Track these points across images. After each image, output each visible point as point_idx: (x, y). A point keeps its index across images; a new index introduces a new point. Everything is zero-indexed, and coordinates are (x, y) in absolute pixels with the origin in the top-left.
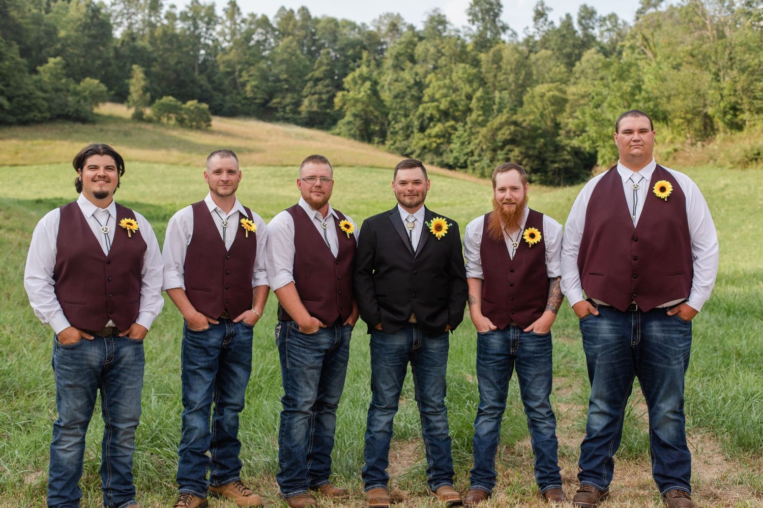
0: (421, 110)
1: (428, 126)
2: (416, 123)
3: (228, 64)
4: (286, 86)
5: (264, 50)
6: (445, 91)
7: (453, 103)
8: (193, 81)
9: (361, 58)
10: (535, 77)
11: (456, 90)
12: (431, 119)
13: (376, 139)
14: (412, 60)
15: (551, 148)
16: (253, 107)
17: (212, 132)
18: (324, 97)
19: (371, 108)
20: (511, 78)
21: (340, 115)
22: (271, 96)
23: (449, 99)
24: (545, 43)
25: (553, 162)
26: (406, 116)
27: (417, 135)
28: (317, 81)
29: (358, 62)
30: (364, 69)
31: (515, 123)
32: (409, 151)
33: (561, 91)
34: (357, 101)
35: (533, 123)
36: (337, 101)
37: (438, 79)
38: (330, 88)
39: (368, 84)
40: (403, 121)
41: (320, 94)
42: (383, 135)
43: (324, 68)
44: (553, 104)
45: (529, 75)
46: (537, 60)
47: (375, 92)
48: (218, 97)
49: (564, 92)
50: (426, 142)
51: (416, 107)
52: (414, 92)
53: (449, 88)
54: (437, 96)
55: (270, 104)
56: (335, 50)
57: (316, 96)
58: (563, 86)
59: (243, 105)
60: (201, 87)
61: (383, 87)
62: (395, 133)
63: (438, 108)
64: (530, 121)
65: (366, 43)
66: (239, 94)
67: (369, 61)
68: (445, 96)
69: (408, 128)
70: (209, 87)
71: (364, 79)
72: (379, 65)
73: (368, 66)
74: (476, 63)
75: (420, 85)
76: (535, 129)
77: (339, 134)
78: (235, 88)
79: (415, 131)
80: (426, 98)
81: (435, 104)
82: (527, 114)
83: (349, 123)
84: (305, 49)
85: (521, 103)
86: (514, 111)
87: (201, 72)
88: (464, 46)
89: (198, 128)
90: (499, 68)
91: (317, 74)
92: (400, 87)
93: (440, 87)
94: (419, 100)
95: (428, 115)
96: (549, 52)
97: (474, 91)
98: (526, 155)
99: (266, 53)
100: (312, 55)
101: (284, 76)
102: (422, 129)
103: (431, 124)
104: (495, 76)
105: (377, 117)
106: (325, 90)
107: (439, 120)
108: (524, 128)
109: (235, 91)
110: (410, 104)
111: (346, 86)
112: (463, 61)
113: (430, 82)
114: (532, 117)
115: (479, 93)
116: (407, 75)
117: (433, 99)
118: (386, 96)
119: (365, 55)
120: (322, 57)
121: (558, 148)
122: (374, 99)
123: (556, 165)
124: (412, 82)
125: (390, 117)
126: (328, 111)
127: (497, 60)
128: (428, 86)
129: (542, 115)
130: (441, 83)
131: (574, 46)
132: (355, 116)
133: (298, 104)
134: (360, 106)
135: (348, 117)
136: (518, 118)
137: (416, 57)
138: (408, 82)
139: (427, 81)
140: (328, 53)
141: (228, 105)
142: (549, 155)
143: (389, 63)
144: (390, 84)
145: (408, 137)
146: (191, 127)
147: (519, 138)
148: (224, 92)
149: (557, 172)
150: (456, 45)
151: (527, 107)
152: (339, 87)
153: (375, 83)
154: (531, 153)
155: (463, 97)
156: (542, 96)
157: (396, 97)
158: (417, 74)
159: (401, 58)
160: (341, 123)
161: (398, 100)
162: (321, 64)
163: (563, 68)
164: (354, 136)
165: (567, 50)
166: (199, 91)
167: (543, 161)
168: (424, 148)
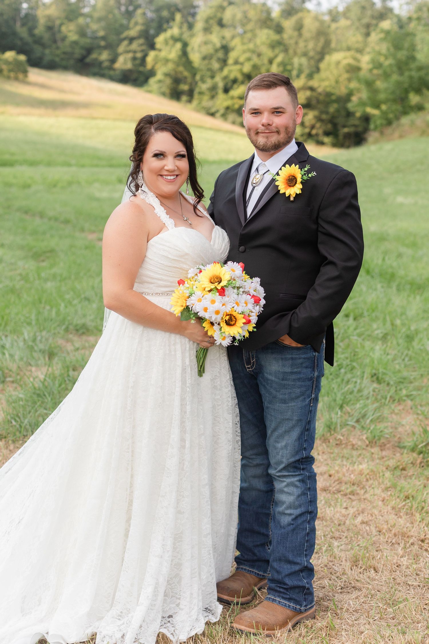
0: (225, 72)
1: (231, 88)
2: (221, 85)
3: (49, 18)
4: (103, 43)
5: (84, 7)
6: (247, 55)
7: (255, 67)
8: (15, 34)
9: (174, 20)
10: (333, 45)
11: (259, 55)
12: (235, 81)
13: (184, 98)
14: (221, 24)
15: (343, 113)
16: (72, 62)
17: (29, 84)
18: (139, 55)
19: (181, 69)
20: (311, 45)
21: (152, 73)
22: (89, 51)
23: (252, 63)
24: (346, 14)
25: (344, 126)
26: (213, 77)
27: (221, 96)
28: (131, 40)
29: (171, 24)
30: (175, 31)
31: (312, 89)
32: (213, 110)
33: (355, 59)
34: (167, 61)
35: (328, 90)
36: (150, 59)
37: (243, 44)
38: (144, 47)
39: (179, 45)
40: (209, 83)
41: (135, 52)
42: (190, 94)
43: (139, 28)
44: (348, 71)
45: (328, 43)
46: (337, 28)
47: (184, 53)
48: (38, 50)
49: (358, 61)
50: (228, 103)
51: (221, 69)
52: (220, 55)
53: (253, 52)
54: (241, 59)
55: (88, 60)
56: (151, 11)
57: (130, 55)
58: (358, 56)
59: (62, 59)
60: (21, 39)
61: (193, 49)
62: (201, 93)
63: (241, 71)
64: (326, 87)
65: (181, 6)
66: (58, 48)
67: (182, 23)
68: (249, 59)
69: (213, 89)
70: (29, 40)
71: (175, 39)
72: (191, 26)
73: (181, 28)
74: (279, 29)
75: (226, 49)
76: (329, 95)
77: (150, 92)
78: (55, 41)
79: (220, 91)
80: (230, 61)
81: (238, 67)
82: (323, 80)
83: (160, 81)
84: (123, 9)
85: (318, 70)
86: (310, 76)
87: (23, 25)
88: (268, 12)
89: (16, 79)
90: (300, 35)
91: (133, 33)
92: (208, 49)
93: (244, 52)
94: (224, 62)
95: (232, 76)
96: (348, 23)
97: (276, 56)
98: (319, 119)
99: (86, 10)
100: (129, 14)
101: (101, 33)
102: (226, 90)
103: (235, 86)
104: (297, 43)
105: (186, 78)
106: (139, 49)
107: (243, 83)
108: (320, 94)
109: (54, 46)
110: (216, 65)
111: (158, 46)
112: (269, 27)
113: (235, 46)
114: (326, 83)
115: (279, 59)
116: (215, 39)
117: (236, 62)
118: (195, 57)
119: (178, 17)
120: (138, 17)
121: (349, 114)
122: (184, 59)
123: (346, 130)
124: (218, 45)
125: (198, 77)
126: (141, 69)
127: (299, 28)
128: (233, 49)
129: (337, 82)
130: (245, 47)
131: (373, 17)
132: (166, 75)
133: (113, 61)
134: (170, 66)
135: (159, 76)
136: (314, 83)
137: (225, 21)
138: (214, 45)
139: (232, 44)
140: (144, 14)
141: (48, 58)
142: (341, 120)
143: (199, 25)
144: (200, 46)
145: (213, 97)
146: (8, 78)
147: (314, 102)
148: (44, 46)
149: (347, 136)
150: (262, 11)
151: (323, 74)
152: (152, 46)
153: (185, 45)
154: (324, 117)
155: (266, 61)
156: (338, 63)
157: (204, 58)
158: (223, 38)
159: (211, 22)
160: (152, 81)
161: (206, 62)
162: (136, 24)
163: (360, 38)
164: (164, 94)
165: (365, 21)
166: (19, 43)
167: (335, 125)
168: (227, 108)
